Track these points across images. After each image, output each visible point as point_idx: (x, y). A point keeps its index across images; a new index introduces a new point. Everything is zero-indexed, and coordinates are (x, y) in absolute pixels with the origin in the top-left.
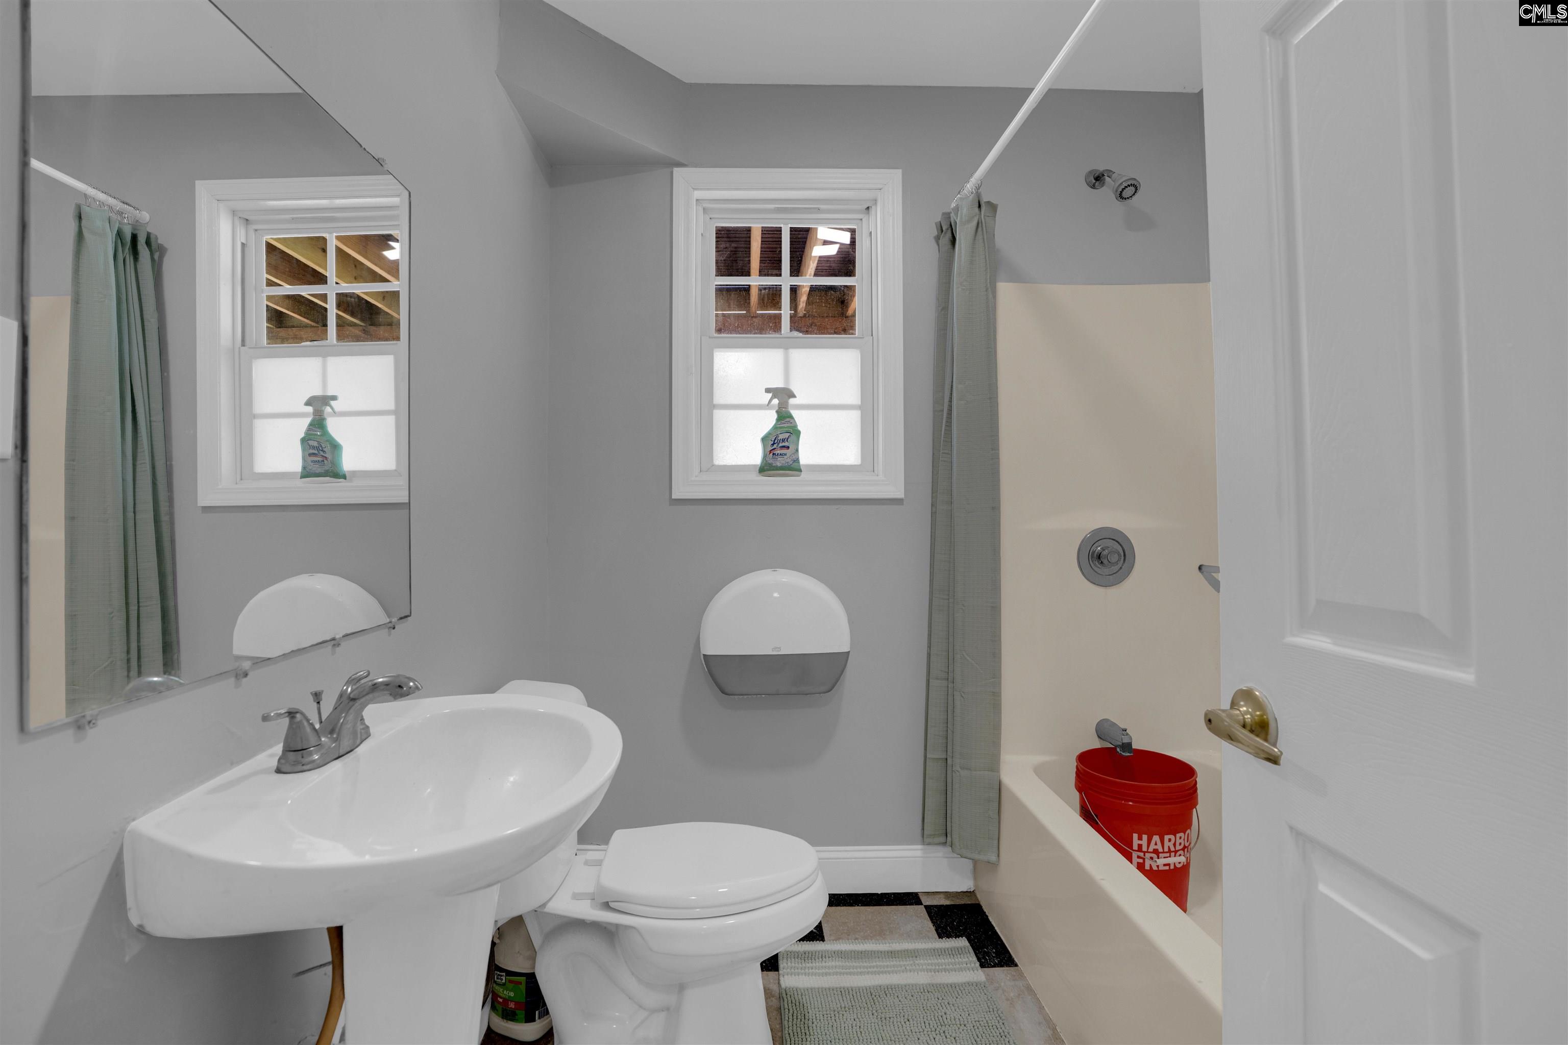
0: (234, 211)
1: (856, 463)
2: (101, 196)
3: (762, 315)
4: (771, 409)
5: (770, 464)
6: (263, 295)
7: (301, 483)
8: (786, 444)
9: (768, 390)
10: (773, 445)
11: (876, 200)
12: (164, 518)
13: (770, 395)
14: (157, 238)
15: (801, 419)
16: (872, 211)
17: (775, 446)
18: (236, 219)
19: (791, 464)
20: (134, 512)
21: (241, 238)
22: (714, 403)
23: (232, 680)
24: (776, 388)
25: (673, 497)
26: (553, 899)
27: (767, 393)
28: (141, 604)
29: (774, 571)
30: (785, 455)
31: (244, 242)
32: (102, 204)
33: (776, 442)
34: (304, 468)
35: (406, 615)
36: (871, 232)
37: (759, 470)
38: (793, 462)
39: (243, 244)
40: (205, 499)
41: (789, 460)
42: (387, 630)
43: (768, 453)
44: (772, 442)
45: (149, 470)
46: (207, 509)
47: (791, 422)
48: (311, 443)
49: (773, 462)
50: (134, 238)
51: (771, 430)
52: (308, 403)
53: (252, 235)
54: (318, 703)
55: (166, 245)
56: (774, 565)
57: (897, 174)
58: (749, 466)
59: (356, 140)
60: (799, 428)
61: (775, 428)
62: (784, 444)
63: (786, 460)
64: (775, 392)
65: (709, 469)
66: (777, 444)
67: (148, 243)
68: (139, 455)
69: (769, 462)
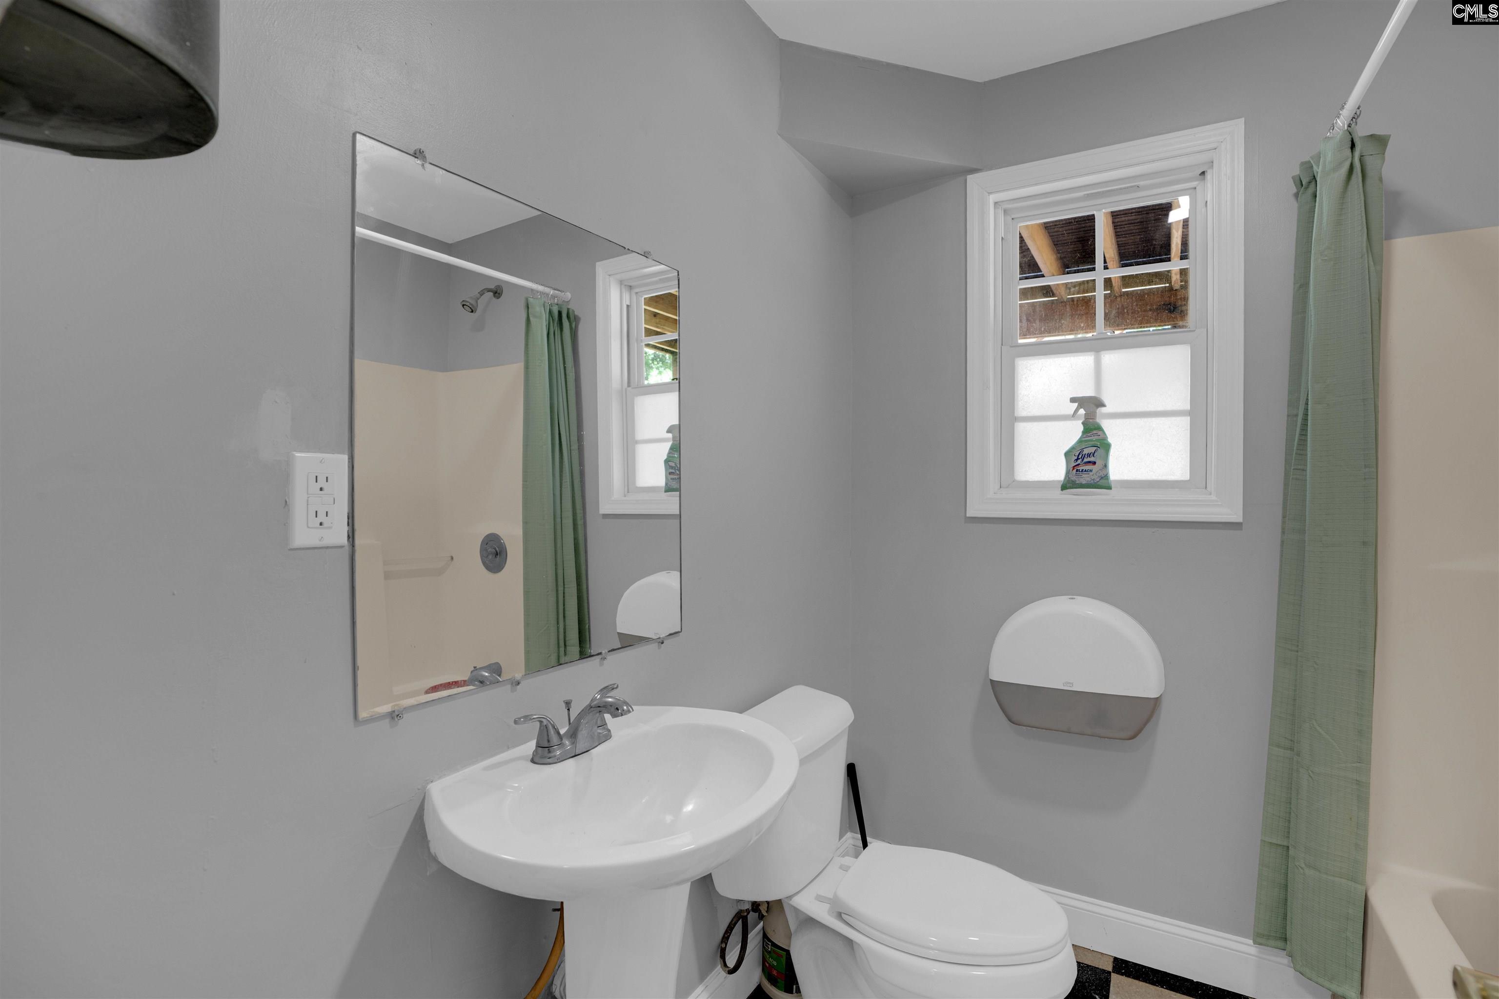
0: (621, 281)
1: (1183, 479)
2: (540, 288)
3: (1127, 293)
4: (1079, 419)
5: (1073, 481)
6: (642, 344)
7: (664, 496)
8: (1092, 459)
9: (1073, 400)
10: (1077, 460)
11: (1212, 162)
12: (580, 522)
13: (1076, 405)
14: (573, 311)
15: (1112, 429)
16: (1208, 176)
17: (1079, 462)
18: (623, 286)
19: (1098, 481)
20: (561, 518)
21: (626, 301)
22: (1016, 415)
23: (509, 687)
24: (1082, 397)
25: (968, 515)
26: (799, 895)
27: (1073, 403)
28: (565, 586)
29: (1072, 598)
30: (1091, 471)
31: (629, 304)
32: (542, 293)
33: (1080, 456)
34: (666, 484)
35: (677, 631)
36: (1207, 202)
37: (1061, 488)
38: (1100, 479)
39: (628, 306)
40: (605, 509)
41: (1095, 477)
42: (657, 644)
43: (1072, 469)
44: (1076, 458)
45: (569, 487)
46: (606, 516)
47: (1098, 434)
48: (670, 463)
49: (1076, 479)
50: (560, 313)
51: (1075, 444)
52: (669, 431)
53: (634, 297)
54: (569, 709)
55: (580, 315)
56: (1071, 591)
57: (1237, 127)
58: (1053, 481)
59: (620, 245)
60: (1110, 440)
61: (1080, 441)
62: (1089, 459)
63: (1092, 476)
64: (1081, 401)
65: (1009, 485)
66: (1081, 460)
67: (568, 317)
68: (564, 475)
69: (1072, 479)
